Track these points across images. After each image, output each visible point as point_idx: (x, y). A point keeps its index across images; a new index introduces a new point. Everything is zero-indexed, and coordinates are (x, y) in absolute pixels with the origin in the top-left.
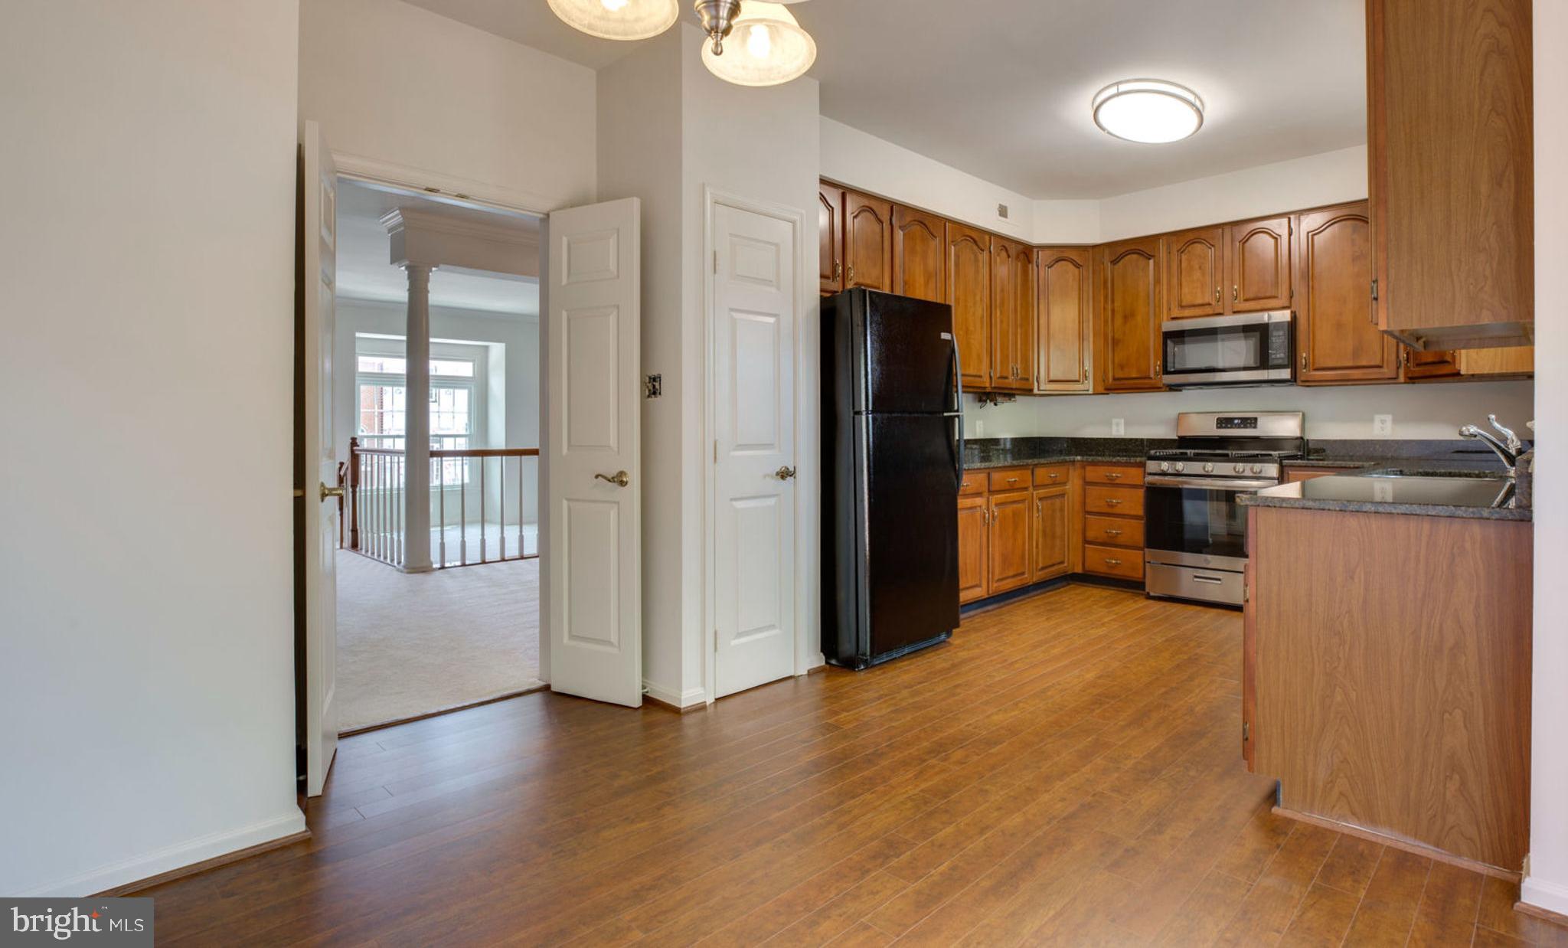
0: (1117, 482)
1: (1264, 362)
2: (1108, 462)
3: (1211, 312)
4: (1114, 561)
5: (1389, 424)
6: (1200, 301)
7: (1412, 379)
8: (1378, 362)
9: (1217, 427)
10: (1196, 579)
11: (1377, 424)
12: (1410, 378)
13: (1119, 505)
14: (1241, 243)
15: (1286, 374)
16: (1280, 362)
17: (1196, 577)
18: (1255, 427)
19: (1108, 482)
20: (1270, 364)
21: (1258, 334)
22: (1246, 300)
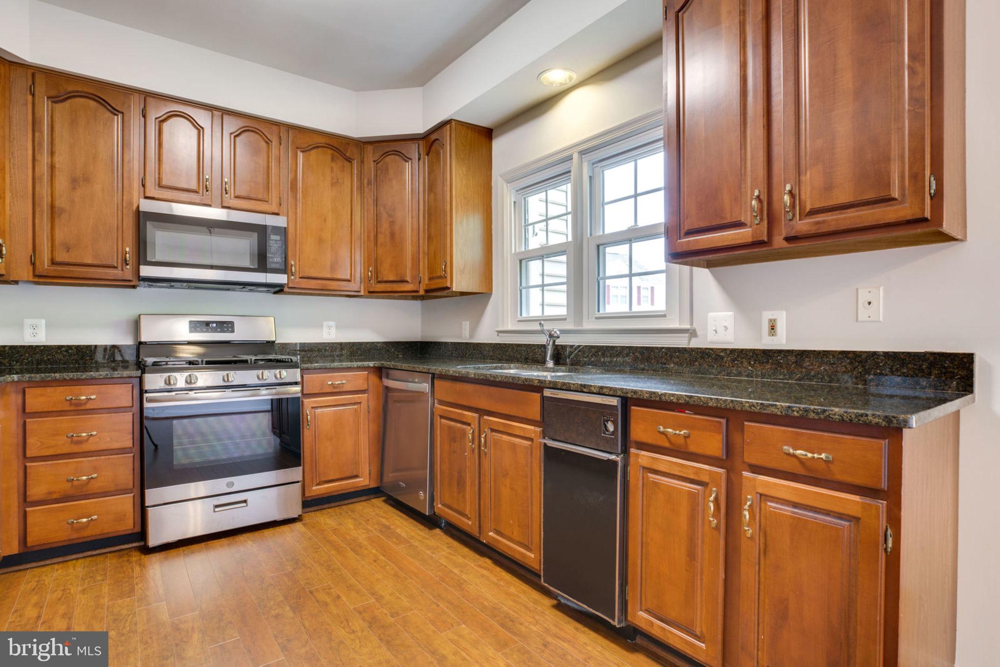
0: (88, 406)
1: (262, 265)
2: (72, 380)
3: (198, 201)
4: (85, 520)
5: (333, 330)
6: (185, 186)
7: (372, 294)
8: (348, 277)
9: (191, 331)
10: (217, 509)
11: (325, 330)
12: (370, 292)
13: (92, 438)
14: (232, 136)
15: (282, 279)
16: (277, 266)
17: (217, 506)
18: (233, 331)
19: (72, 408)
20: (268, 267)
21: (255, 235)
22: (237, 197)
